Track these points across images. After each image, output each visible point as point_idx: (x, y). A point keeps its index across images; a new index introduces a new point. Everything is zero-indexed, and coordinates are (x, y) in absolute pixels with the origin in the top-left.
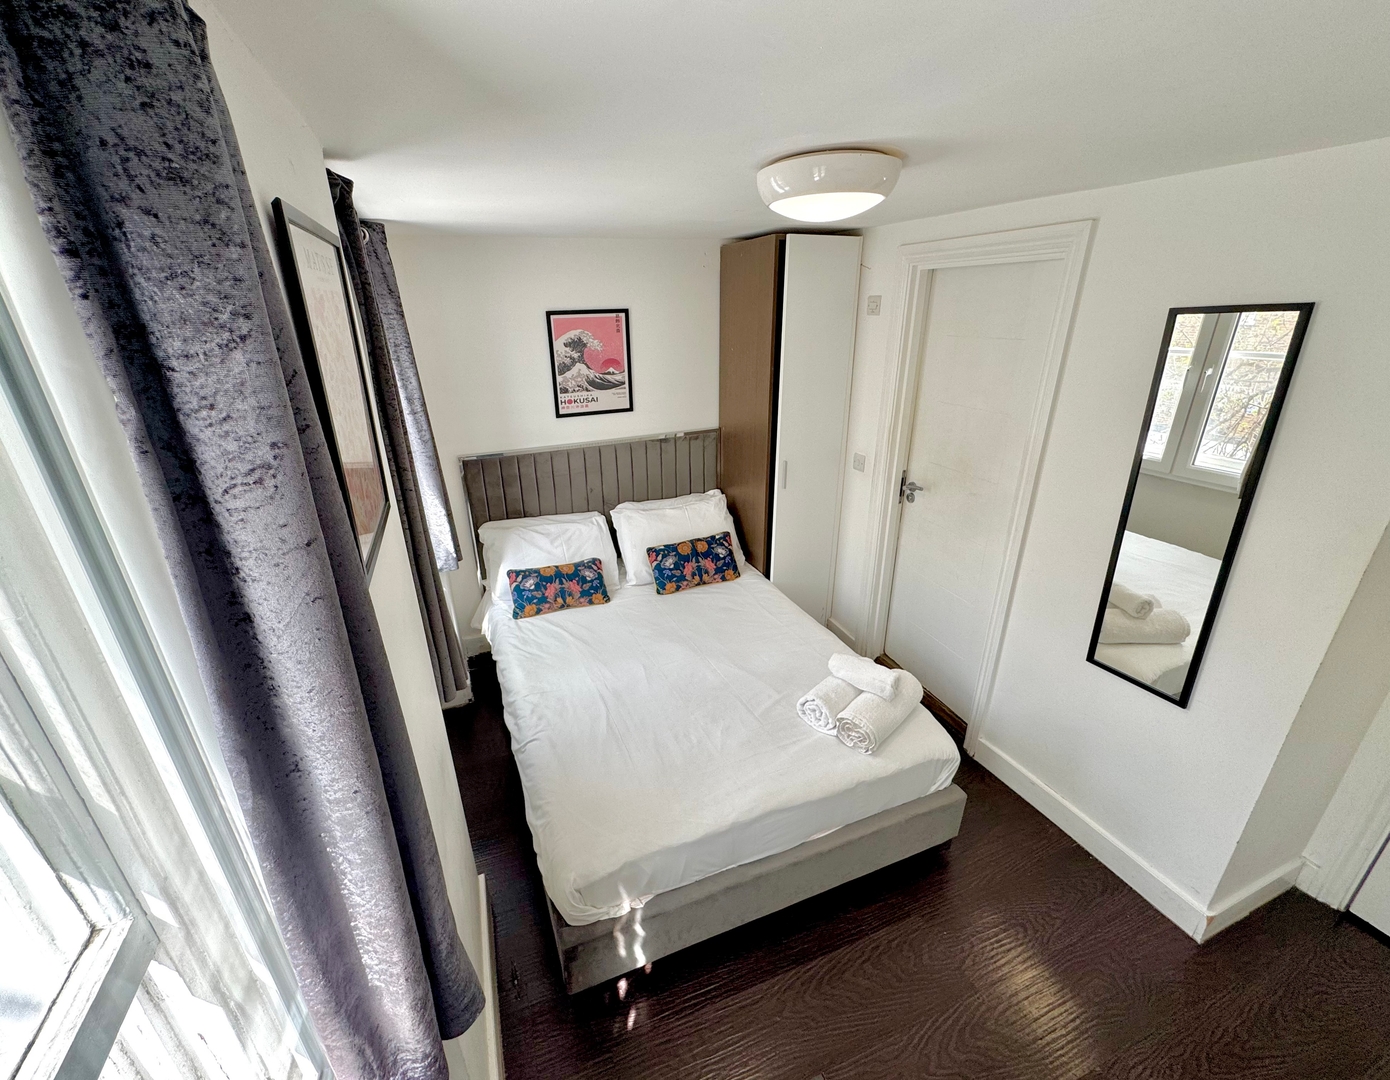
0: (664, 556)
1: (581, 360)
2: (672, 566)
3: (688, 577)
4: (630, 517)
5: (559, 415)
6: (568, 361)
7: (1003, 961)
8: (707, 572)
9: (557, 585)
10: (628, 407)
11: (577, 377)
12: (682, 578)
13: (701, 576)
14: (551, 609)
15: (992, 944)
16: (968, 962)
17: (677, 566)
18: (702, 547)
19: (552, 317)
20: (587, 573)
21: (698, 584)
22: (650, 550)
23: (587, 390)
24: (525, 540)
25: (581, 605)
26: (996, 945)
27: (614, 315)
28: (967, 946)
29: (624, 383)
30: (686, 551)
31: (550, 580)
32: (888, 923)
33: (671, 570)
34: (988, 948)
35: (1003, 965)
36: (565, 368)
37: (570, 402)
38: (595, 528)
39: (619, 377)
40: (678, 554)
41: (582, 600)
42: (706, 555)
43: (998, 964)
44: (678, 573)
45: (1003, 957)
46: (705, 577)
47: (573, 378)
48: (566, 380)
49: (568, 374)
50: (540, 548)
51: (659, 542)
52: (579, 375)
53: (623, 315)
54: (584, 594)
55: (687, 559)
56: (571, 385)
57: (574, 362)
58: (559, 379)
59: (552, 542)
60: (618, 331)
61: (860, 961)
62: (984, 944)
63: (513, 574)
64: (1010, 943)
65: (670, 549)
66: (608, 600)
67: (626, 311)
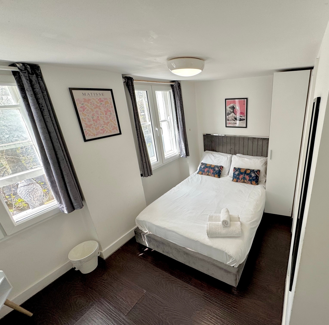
0: (236, 171)
1: (233, 112)
2: (237, 174)
3: (240, 179)
4: (235, 158)
5: (226, 127)
6: (230, 112)
7: (205, 321)
8: (246, 179)
9: (208, 169)
10: (245, 126)
11: (232, 117)
12: (238, 178)
14: (205, 174)
15: (209, 316)
16: (198, 312)
17: (238, 175)
18: (248, 172)
19: (227, 100)
20: (216, 169)
21: (243, 182)
22: (234, 168)
23: (234, 120)
24: (209, 156)
25: (212, 176)
26: (209, 317)
27: (243, 100)
28: (204, 309)
29: (245, 119)
30: (242, 171)
31: (207, 167)
33: (236, 175)
34: (207, 316)
35: (204, 322)
36: (229, 114)
37: (229, 123)
38: (227, 158)
39: (243, 118)
40: (240, 171)
41: (212, 175)
42: (248, 174)
43: (203, 320)
44: (238, 177)
45: (207, 321)
46: (245, 180)
47: (231, 117)
48: (229, 117)
49: (230, 116)
50: (211, 159)
51: (237, 167)
52: (233, 116)
53: (246, 100)
54: (213, 173)
55: (242, 173)
56: (230, 119)
57: (231, 113)
58: (227, 117)
59: (215, 159)
60: (244, 104)
61: (180, 286)
62: (207, 314)
63: (203, 164)
64: (213, 321)
65: (239, 169)
66: (220, 177)
67: (247, 99)
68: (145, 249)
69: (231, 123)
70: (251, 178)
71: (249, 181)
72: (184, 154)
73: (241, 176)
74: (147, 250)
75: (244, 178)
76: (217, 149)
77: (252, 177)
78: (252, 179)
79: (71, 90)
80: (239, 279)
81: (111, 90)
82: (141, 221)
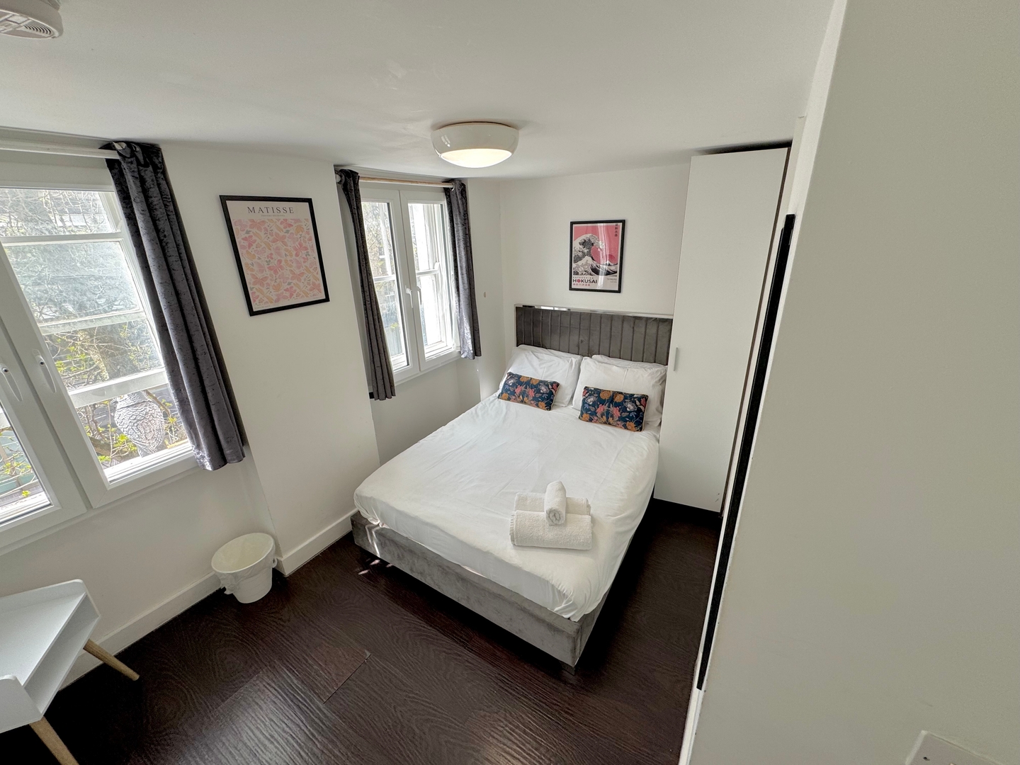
0: (590, 395)
1: (589, 254)
2: (591, 403)
3: (599, 415)
4: (588, 364)
5: (571, 289)
6: (580, 254)
7: (498, 737)
8: (612, 416)
9: (523, 388)
10: (617, 289)
11: (585, 265)
12: (595, 413)
13: (608, 418)
14: (515, 400)
15: (506, 726)
16: (482, 713)
17: (594, 404)
18: (619, 399)
19: (574, 225)
20: (543, 388)
21: (605, 423)
22: (586, 388)
23: (591, 274)
24: (527, 358)
25: (531, 404)
26: (507, 728)
27: (614, 224)
28: (495, 709)
29: (616, 272)
30: (604, 396)
31: (521, 384)
32: (479, 655)
33: (589, 405)
34: (502, 724)
35: (494, 737)
36: (578, 259)
37: (579, 281)
38: (568, 364)
39: (613, 268)
40: (599, 396)
41: (532, 402)
42: (617, 405)
43: (492, 733)
44: (593, 409)
45: (500, 736)
46: (610, 419)
47: (582, 265)
48: (578, 267)
49: (580, 263)
50: (532, 366)
51: (592, 386)
52: (586, 264)
53: (621, 224)
54: (534, 399)
55: (603, 402)
56: (581, 270)
57: (584, 255)
58: (574, 265)
59: (540, 365)
60: (616, 235)
61: (445, 649)
62: (503, 720)
63: (511, 375)
64: (516, 738)
65: (597, 392)
66: (550, 409)
67: (623, 222)
68: (374, 561)
69: (583, 280)
70: (625, 415)
71: (619, 420)
72: (469, 350)
73: (601, 409)
74: (378, 564)
75: (608, 414)
76: (547, 343)
77: (628, 412)
78: (628, 417)
79: (224, 199)
80: (580, 650)
81: (309, 201)
82: (366, 498)
